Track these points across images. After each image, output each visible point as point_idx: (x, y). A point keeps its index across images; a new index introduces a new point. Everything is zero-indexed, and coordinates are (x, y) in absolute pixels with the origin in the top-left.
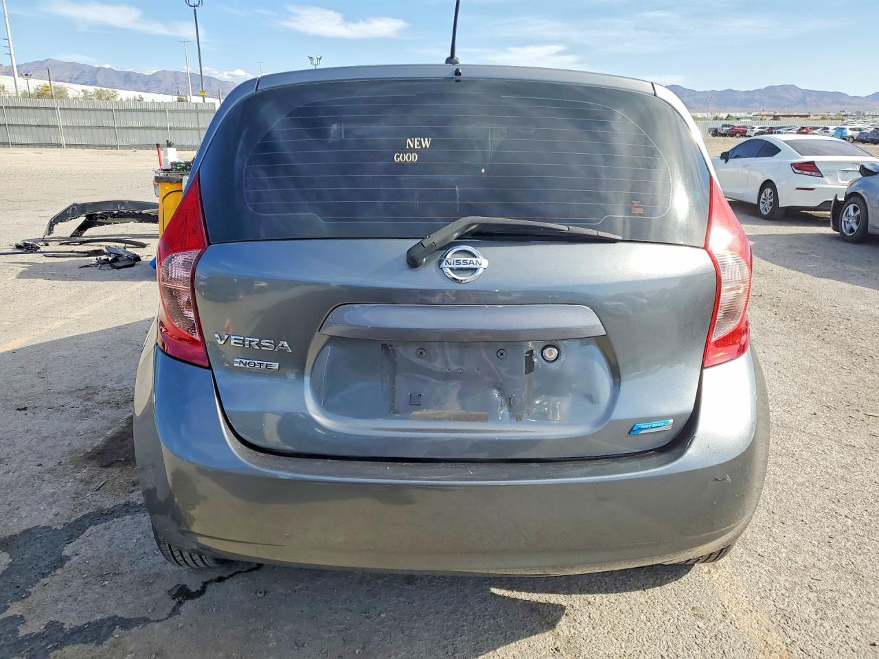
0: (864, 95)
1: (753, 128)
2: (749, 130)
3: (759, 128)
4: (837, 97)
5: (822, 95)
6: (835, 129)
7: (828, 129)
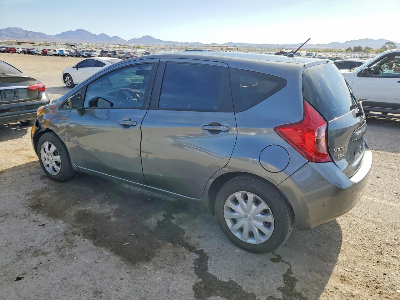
0: (53, 35)
1: (19, 49)
2: (17, 50)
3: (22, 49)
4: (41, 35)
5: (35, 33)
6: (59, 50)
7: (56, 50)
